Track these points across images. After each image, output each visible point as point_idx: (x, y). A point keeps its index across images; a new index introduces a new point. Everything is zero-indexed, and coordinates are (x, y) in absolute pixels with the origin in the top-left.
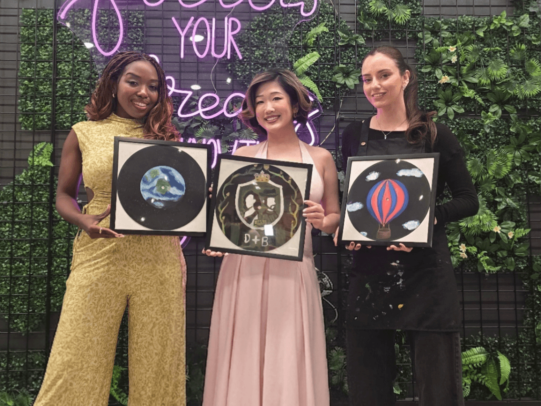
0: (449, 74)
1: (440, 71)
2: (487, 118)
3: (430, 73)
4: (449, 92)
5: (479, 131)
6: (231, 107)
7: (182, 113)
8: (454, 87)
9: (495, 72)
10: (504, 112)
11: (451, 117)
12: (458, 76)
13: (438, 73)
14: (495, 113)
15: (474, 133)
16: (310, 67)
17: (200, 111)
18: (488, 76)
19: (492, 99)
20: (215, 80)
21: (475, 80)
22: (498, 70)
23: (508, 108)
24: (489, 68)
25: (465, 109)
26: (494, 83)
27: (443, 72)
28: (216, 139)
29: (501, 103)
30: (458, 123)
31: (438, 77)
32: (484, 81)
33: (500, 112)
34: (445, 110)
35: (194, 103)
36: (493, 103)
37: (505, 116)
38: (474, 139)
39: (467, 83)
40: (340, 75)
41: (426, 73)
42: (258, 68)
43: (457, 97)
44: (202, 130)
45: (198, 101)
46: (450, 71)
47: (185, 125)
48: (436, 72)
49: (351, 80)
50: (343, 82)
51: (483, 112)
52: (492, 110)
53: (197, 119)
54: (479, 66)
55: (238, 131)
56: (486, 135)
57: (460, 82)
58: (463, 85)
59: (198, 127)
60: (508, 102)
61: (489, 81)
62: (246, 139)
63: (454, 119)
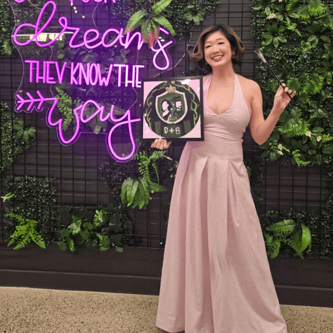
0: (276, 12)
1: (269, 9)
2: (305, 46)
3: (261, 10)
4: (275, 26)
5: (298, 57)
6: (107, 39)
7: (73, 44)
8: (280, 22)
9: (313, 10)
10: (320, 40)
11: (276, 46)
12: (284, 12)
13: (267, 10)
14: (312, 43)
15: (295, 58)
16: (166, 8)
17: (86, 42)
18: (308, 12)
19: (310, 31)
20: (96, 19)
21: (297, 16)
22: (316, 8)
23: (324, 38)
24: (309, 6)
25: (288, 39)
26: (313, 18)
27: (271, 10)
28: (96, 63)
29: (318, 33)
30: (282, 50)
31: (267, 14)
32: (304, 17)
33: (317, 40)
34: (272, 39)
35: (81, 37)
36: (311, 34)
37: (321, 44)
38: (294, 62)
39: (290, 18)
40: (189, 13)
41: (258, 11)
42: (128, 9)
43: (282, 30)
44: (87, 57)
45: (83, 35)
46: (277, 9)
47: (74, 53)
48: (266, 9)
49: (197, 17)
50: (191, 19)
51: (303, 41)
52: (310, 40)
53: (83, 48)
54: (302, 4)
55: (113, 57)
56: (305, 60)
57: (284, 18)
58: (286, 21)
59: (85, 54)
60: (323, 33)
61: (309, 16)
62: (119, 63)
63: (279, 47)
